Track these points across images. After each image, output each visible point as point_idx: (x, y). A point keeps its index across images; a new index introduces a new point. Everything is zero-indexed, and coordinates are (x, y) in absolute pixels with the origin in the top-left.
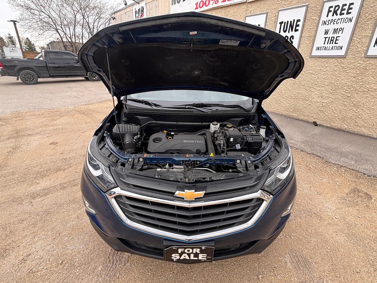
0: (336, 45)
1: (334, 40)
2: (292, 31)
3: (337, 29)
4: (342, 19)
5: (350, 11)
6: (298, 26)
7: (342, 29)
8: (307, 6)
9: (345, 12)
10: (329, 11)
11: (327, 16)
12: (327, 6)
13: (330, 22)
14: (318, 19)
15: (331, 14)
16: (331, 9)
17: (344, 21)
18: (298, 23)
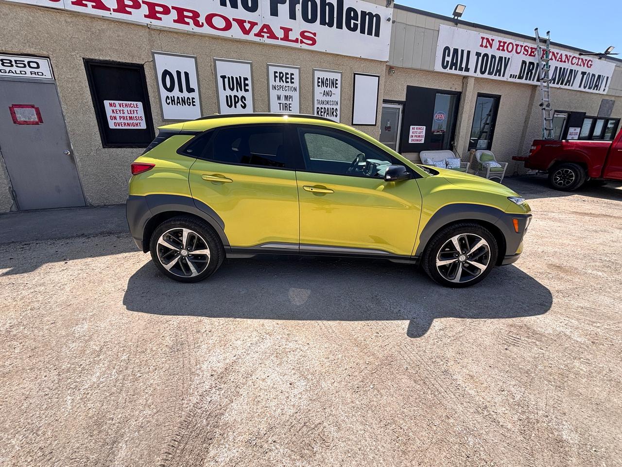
0: (290, 112)
1: (288, 107)
2: (241, 90)
3: (287, 96)
5: (292, 81)
6: (247, 85)
7: (291, 97)
8: (251, 65)
9: (289, 80)
10: (276, 77)
11: (275, 81)
12: (272, 70)
13: (279, 88)
14: (266, 82)
15: (278, 79)
16: (278, 75)
17: (290, 89)
18: (246, 82)
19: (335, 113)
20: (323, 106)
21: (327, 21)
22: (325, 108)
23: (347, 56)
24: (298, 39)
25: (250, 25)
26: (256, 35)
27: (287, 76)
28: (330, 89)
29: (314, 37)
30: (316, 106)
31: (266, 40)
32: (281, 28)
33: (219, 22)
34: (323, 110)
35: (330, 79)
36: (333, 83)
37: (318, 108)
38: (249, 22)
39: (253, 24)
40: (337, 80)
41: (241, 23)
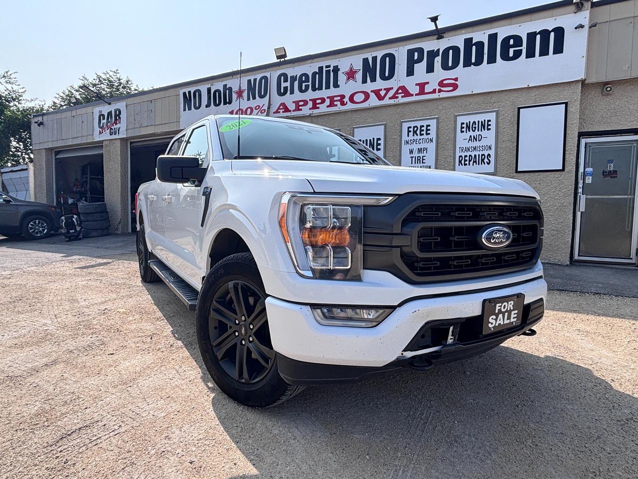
0: (423, 164)
1: (421, 160)
2: (373, 150)
3: (421, 149)
4: (423, 139)
5: (428, 132)
6: (380, 144)
7: (426, 149)
8: (385, 125)
9: (424, 132)
10: (409, 131)
11: (408, 136)
12: (405, 126)
13: (412, 142)
14: (399, 139)
15: (411, 134)
16: (410, 129)
17: (426, 141)
18: (379, 142)
19: (486, 160)
20: (468, 154)
21: (473, 61)
22: (470, 156)
23: (505, 90)
24: (436, 89)
25: (385, 91)
26: (390, 98)
27: (422, 128)
28: (480, 133)
29: (456, 82)
30: (458, 154)
31: (401, 100)
32: (417, 85)
33: (359, 97)
34: (467, 158)
35: (479, 121)
36: (483, 126)
37: (460, 157)
38: (385, 89)
39: (388, 90)
40: (490, 121)
41: (377, 93)
